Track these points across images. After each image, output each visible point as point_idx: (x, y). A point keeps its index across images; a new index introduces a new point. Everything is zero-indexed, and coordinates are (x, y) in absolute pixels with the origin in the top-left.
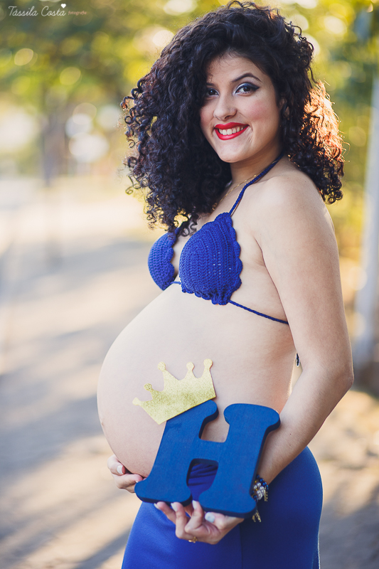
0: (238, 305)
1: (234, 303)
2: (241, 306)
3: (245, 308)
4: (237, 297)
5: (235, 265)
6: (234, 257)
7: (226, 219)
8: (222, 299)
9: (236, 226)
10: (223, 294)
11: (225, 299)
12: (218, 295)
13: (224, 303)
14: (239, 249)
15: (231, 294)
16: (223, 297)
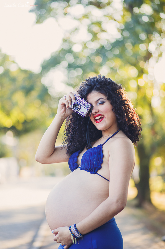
0: (99, 175)
1: (98, 174)
2: (100, 176)
3: (102, 176)
4: (99, 172)
5: (100, 161)
6: (101, 158)
7: (101, 147)
8: (94, 172)
9: (103, 149)
10: (95, 170)
11: (95, 172)
12: (92, 170)
13: (94, 174)
14: (103, 156)
15: (97, 171)
16: (94, 171)
